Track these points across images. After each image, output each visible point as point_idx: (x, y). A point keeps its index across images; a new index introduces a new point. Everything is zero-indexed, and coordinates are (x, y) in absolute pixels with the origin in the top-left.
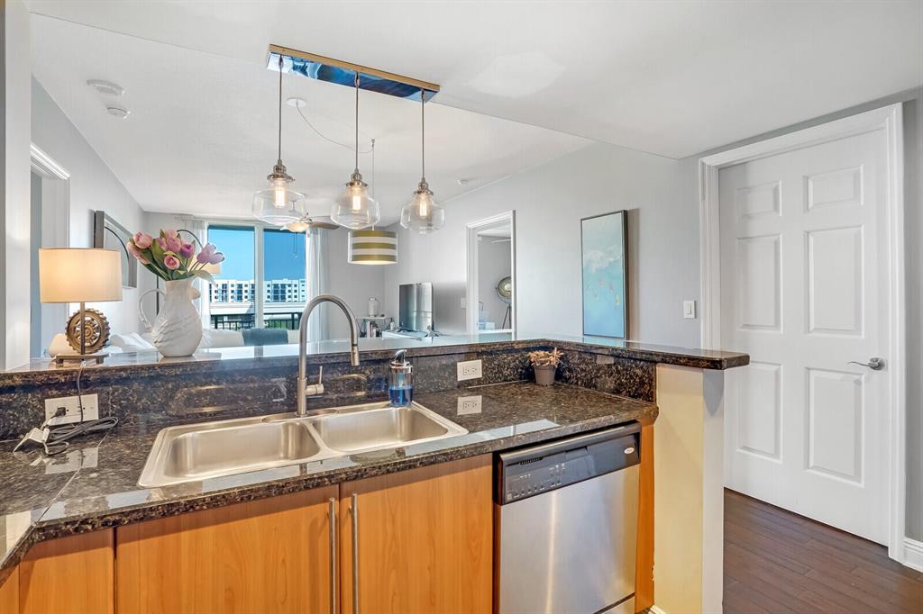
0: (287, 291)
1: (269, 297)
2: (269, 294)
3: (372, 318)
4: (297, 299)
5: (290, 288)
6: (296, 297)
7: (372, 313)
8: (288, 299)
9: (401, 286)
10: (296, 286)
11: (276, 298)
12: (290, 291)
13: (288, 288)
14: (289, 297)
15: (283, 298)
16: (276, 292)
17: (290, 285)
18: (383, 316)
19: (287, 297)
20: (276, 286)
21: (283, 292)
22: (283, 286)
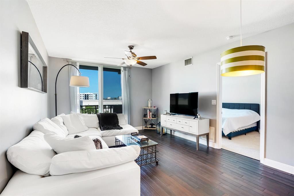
0: (89, 97)
1: (83, 98)
2: (83, 97)
3: (150, 108)
4: (92, 99)
5: (90, 96)
6: (92, 98)
7: (149, 106)
8: (89, 99)
9: (171, 95)
10: (92, 95)
11: (86, 99)
12: (90, 97)
13: (89, 96)
14: (90, 98)
15: (88, 99)
16: (86, 97)
17: (90, 95)
18: (155, 107)
19: (89, 98)
20: (85, 95)
21: (88, 97)
22: (88, 95)
